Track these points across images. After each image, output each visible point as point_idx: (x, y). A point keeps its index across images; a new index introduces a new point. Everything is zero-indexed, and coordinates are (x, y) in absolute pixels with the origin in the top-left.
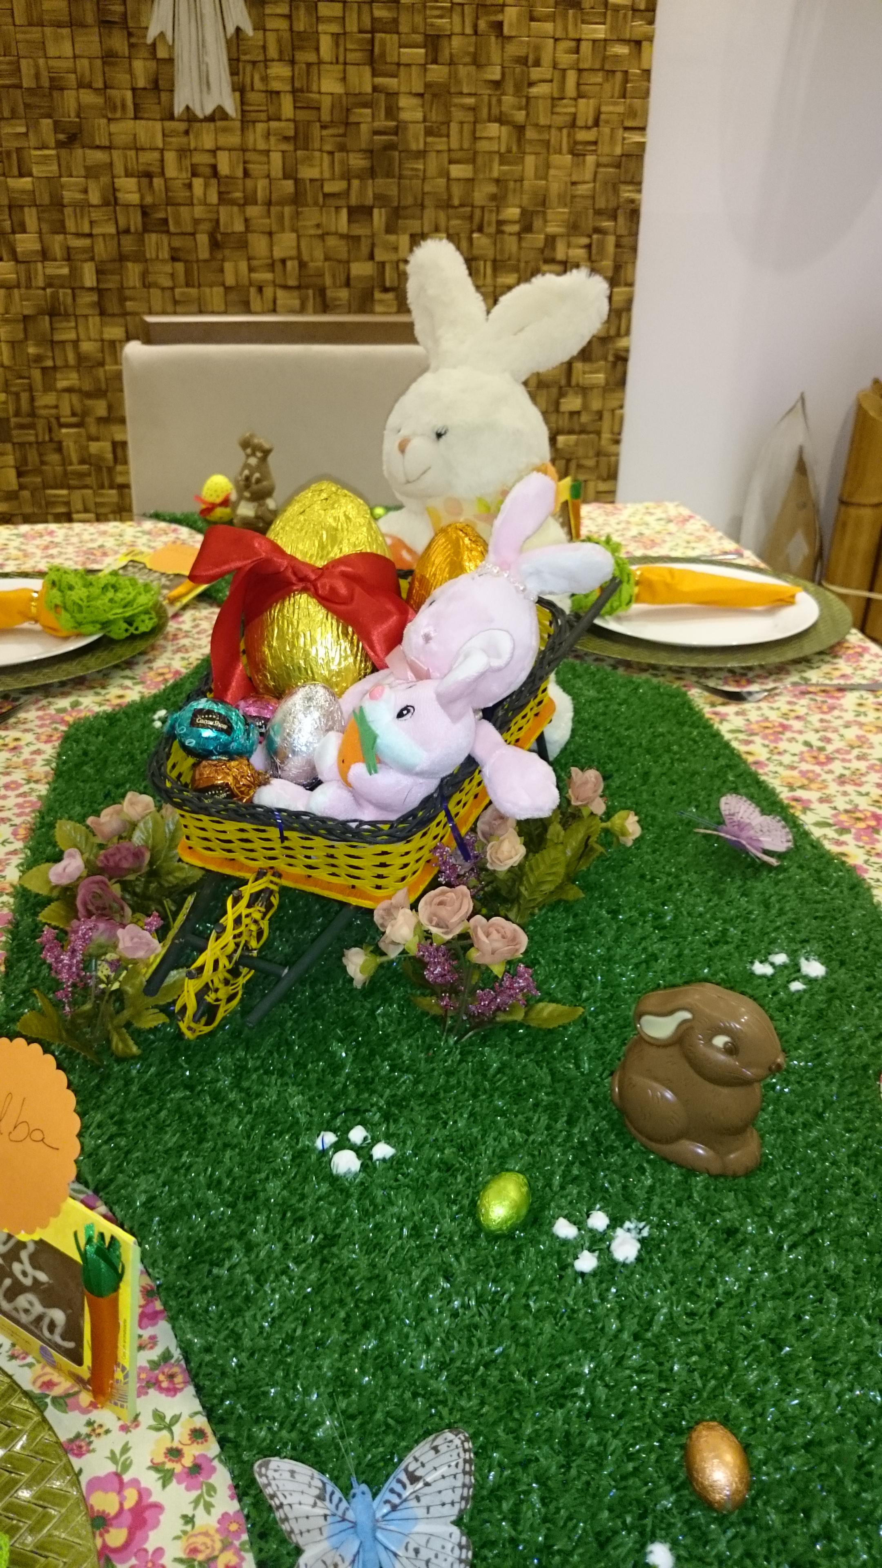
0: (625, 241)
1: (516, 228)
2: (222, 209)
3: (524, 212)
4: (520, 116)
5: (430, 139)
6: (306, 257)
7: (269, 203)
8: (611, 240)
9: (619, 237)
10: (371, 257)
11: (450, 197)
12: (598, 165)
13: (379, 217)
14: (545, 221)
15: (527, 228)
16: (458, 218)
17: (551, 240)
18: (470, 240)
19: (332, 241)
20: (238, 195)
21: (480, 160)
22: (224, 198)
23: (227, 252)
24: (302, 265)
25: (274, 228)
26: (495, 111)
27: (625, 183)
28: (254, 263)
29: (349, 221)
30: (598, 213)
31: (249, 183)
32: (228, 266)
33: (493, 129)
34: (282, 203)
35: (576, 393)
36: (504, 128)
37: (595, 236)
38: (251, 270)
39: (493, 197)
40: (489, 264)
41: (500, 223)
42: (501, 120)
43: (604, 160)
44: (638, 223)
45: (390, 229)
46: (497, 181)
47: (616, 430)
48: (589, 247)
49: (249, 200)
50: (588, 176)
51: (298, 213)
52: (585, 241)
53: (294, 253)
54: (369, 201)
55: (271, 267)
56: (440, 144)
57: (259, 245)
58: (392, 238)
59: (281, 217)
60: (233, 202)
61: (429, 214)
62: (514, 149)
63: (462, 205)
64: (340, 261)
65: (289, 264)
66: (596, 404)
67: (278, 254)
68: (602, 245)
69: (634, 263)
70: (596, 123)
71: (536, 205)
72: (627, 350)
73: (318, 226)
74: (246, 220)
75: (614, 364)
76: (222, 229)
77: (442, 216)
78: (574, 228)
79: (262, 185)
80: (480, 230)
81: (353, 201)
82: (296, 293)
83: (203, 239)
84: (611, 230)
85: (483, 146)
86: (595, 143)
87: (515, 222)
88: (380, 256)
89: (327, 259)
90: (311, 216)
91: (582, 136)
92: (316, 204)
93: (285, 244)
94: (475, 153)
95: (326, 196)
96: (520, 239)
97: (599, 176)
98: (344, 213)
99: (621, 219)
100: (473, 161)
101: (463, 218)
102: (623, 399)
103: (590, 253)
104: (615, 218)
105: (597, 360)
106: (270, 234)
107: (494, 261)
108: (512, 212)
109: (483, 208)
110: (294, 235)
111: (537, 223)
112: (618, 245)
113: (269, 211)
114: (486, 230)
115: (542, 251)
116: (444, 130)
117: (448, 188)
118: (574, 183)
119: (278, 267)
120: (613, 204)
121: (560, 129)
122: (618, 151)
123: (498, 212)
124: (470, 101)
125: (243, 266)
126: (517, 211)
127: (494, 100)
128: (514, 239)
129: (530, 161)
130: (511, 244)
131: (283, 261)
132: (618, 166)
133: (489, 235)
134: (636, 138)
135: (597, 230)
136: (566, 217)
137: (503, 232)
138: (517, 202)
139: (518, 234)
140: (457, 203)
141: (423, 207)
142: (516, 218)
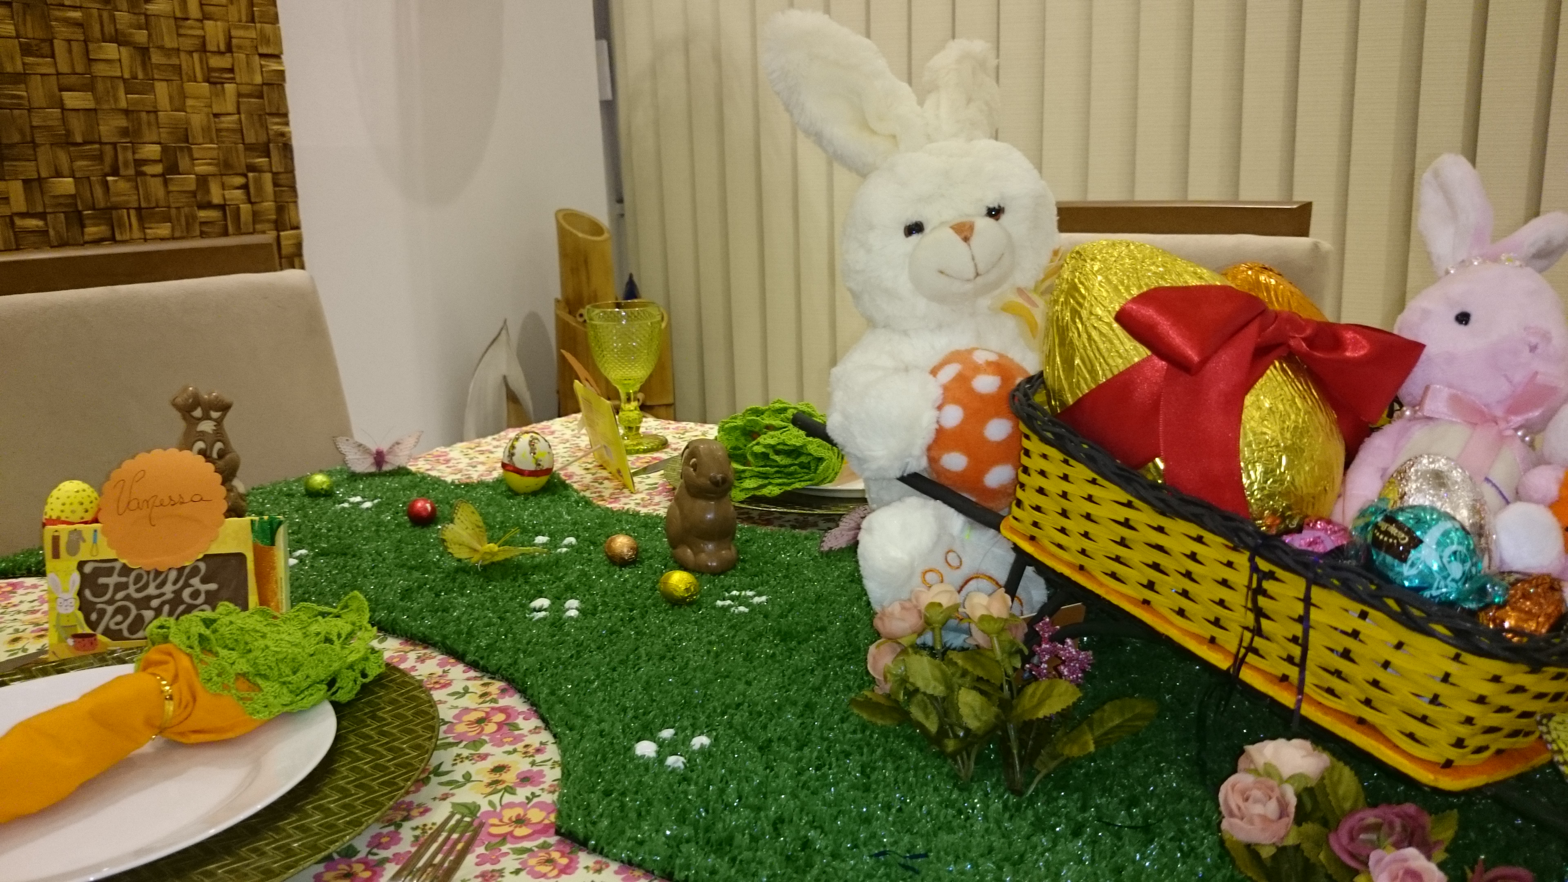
0: (283, 179)
1: (158, 169)
3: (165, 149)
4: (141, 37)
5: (30, 60)
8: (268, 177)
9: (275, 174)
11: (69, 133)
12: (239, 95)
14: (193, 159)
15: (172, 168)
16: (83, 158)
17: (203, 181)
18: (106, 185)
21: (100, 86)
26: (109, 29)
27: (271, 114)
30: (249, 148)
33: (111, 50)
36: (123, 49)
37: (250, 175)
39: (124, 132)
40: (133, 213)
41: (140, 163)
42: (119, 39)
43: (245, 89)
44: (292, 159)
46: (126, 112)
48: (245, 187)
50: (231, 107)
52: (239, 180)
56: (44, 66)
61: (44, 154)
62: (140, 75)
63: (85, 143)
68: (258, 182)
69: (296, 202)
70: (229, 49)
71: (179, 141)
77: (62, 155)
78: (226, 167)
80: (115, 172)
84: (266, 168)
85: (100, 69)
86: (231, 70)
87: (155, 162)
91: (216, 62)
94: (94, 78)
96: (166, 183)
97: (242, 108)
99: (274, 153)
100: (90, 86)
101: (92, 158)
103: (248, 194)
104: (268, 156)
107: (139, 209)
108: (152, 151)
109: (114, 145)
111: (184, 163)
112: (276, 184)
114: (122, 172)
115: (194, 194)
116: (46, 48)
117: (64, 120)
118: (216, 115)
120: (263, 138)
121: (190, 53)
122: (258, 79)
123: (134, 150)
124: (77, 14)
126: (158, 148)
127: (105, 15)
128: (159, 180)
129: (161, 89)
130: (156, 187)
132: (261, 96)
133: (127, 178)
134: (274, 66)
135: (252, 168)
136: (214, 154)
137: (144, 174)
138: (155, 138)
139: (163, 175)
140: (79, 139)
141: (35, 145)
142: (157, 157)
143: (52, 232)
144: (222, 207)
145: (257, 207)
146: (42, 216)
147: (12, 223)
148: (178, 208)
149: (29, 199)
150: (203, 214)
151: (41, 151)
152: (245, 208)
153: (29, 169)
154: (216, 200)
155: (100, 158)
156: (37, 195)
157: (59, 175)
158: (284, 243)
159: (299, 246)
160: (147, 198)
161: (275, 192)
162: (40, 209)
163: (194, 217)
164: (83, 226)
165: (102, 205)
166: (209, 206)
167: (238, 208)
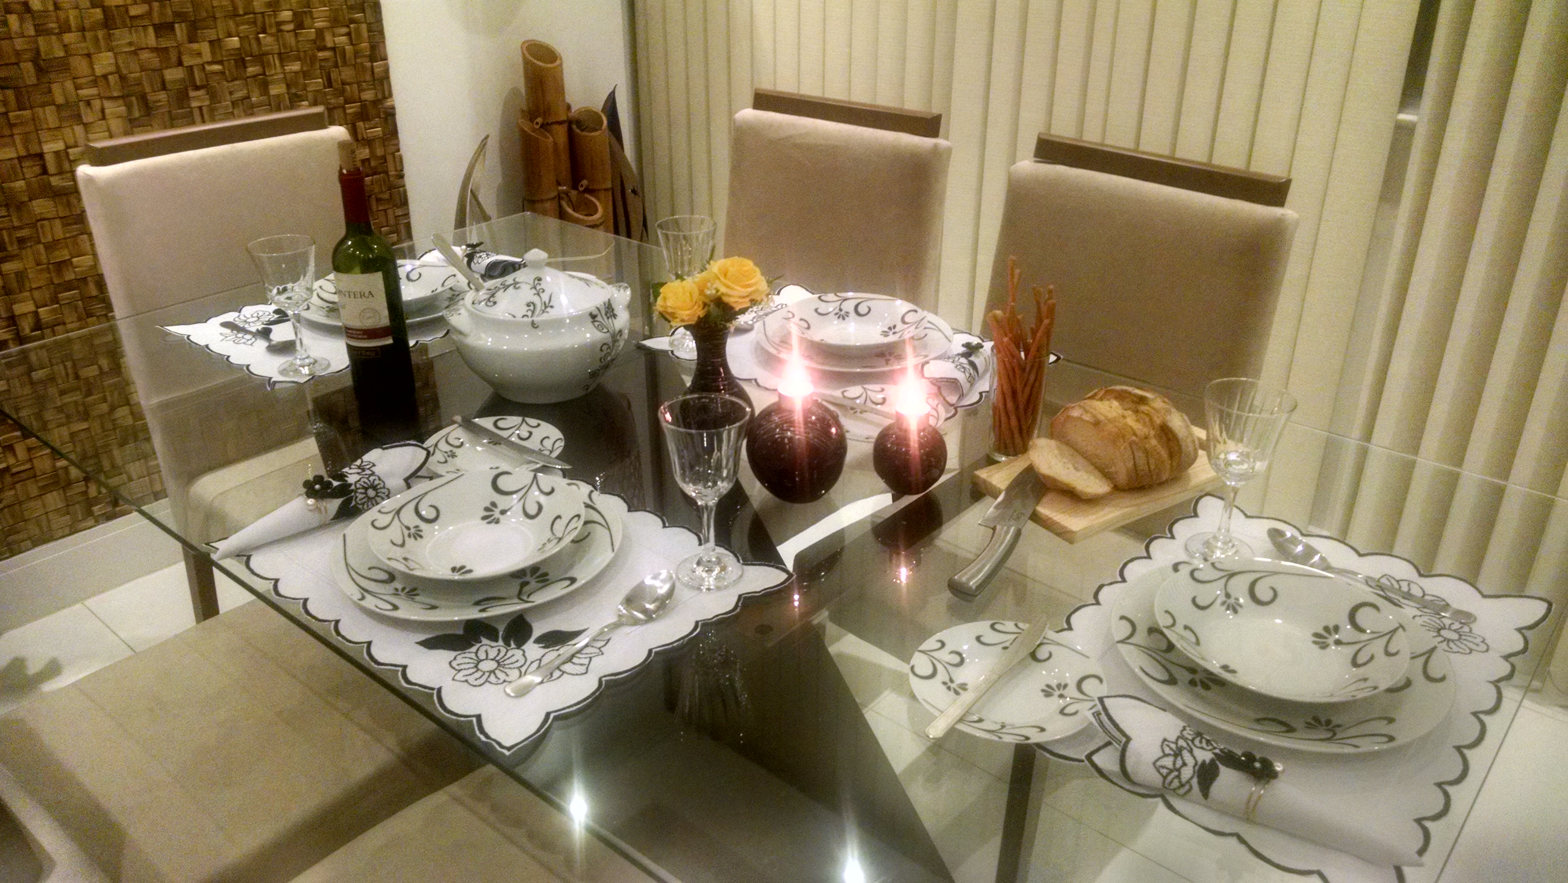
0: (374, 27)
1: (291, 27)
2: (41, 40)
3: (295, 14)
6: (125, 72)
7: (82, 29)
8: (364, 27)
9: (369, 24)
10: (180, 63)
11: (235, 8)
13: (180, 30)
14: (313, 18)
15: (300, 26)
16: (243, 24)
17: (320, 33)
18: (258, 40)
19: (145, 55)
20: (53, 25)
22: (41, 30)
23: (52, 76)
24: (122, 78)
25: (92, 51)
28: (79, 81)
29: (157, 37)
30: (351, 8)
31: (62, 14)
32: (56, 89)
34: (93, 29)
35: (364, 145)
37: (352, 26)
38: (77, 88)
40: (276, 56)
41: (279, 24)
44: (380, 13)
45: (192, 39)
47: (399, 168)
48: (349, 34)
49: (65, 28)
51: (110, 35)
52: (345, 30)
53: (112, 69)
54: (170, 19)
55: (95, 83)
57: (80, 65)
58: (195, 46)
59: (96, 40)
60: (49, 32)
61: (220, 24)
63: (245, 14)
64: (154, 70)
65: (110, 77)
66: (379, 152)
67: (99, 72)
68: (358, 31)
69: (384, 42)
71: (303, 7)
72: (393, 108)
73: (130, 44)
74: (65, 46)
75: (386, 119)
76: (43, 56)
77: (231, 23)
78: (335, 21)
79: (72, 14)
80: (264, 31)
81: (157, 21)
82: (121, 102)
83: (28, 67)
84: (363, 20)
87: (289, 22)
88: (188, 61)
89: (143, 69)
90: (123, 38)
92: (125, 26)
93: (104, 62)
95: (132, 18)
96: (296, 35)
98: (151, 30)
99: (368, 11)
101: (248, 23)
102: (398, 144)
103: (351, 39)
104: (363, 11)
105: (373, 118)
106: (89, 55)
107: (280, 54)
108: (286, 15)
109: (262, 13)
110: (110, 54)
111: (307, 21)
112: (369, 31)
113: (84, 37)
114: (268, 31)
115: (314, 42)
119: (102, 82)
123: (275, 16)
125: (69, 85)
126: (290, 13)
128: (292, 34)
130: (290, 39)
131: (105, 77)
133: (272, 35)
135: (353, 21)
136: (328, 13)
137: (281, 31)
138: (288, 7)
139: (294, 30)
140: (241, 12)
141: (215, 18)
142: (290, 19)
143: (227, 72)
144: (333, 49)
145: (357, 47)
146: (220, 62)
147: (204, 68)
148: (305, 51)
149: (213, 53)
150: (321, 54)
151: (219, 22)
152: (349, 48)
153: (212, 34)
154: (329, 44)
155: (255, 23)
156: (218, 51)
157: (230, 35)
158: (376, 70)
159: (387, 71)
160: (285, 47)
161: (369, 36)
162: (220, 58)
163: (315, 56)
164: (245, 67)
165: (257, 53)
166: (324, 48)
167: (344, 50)
